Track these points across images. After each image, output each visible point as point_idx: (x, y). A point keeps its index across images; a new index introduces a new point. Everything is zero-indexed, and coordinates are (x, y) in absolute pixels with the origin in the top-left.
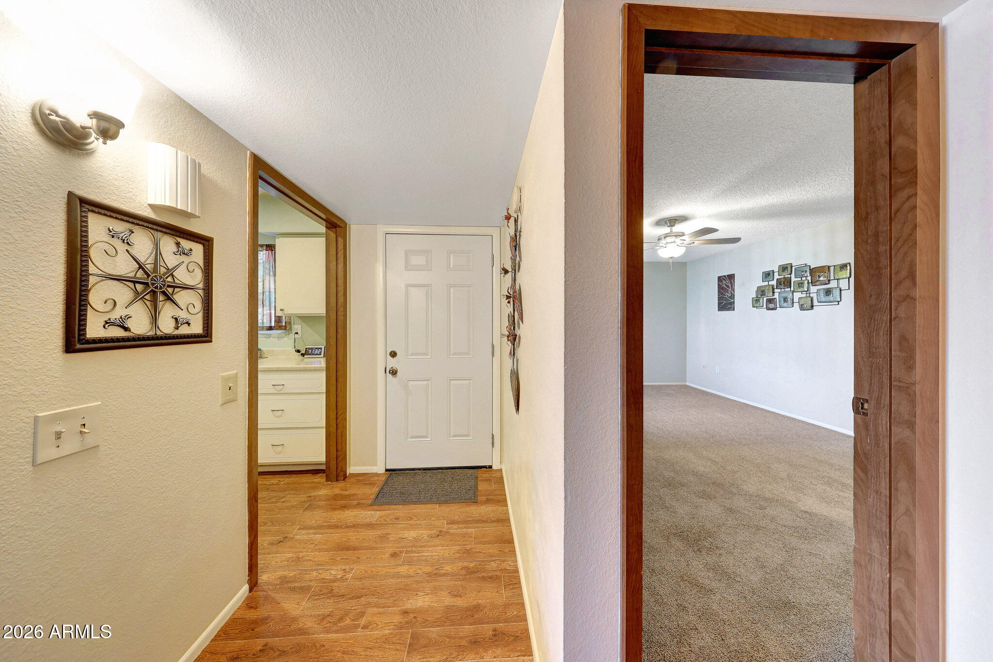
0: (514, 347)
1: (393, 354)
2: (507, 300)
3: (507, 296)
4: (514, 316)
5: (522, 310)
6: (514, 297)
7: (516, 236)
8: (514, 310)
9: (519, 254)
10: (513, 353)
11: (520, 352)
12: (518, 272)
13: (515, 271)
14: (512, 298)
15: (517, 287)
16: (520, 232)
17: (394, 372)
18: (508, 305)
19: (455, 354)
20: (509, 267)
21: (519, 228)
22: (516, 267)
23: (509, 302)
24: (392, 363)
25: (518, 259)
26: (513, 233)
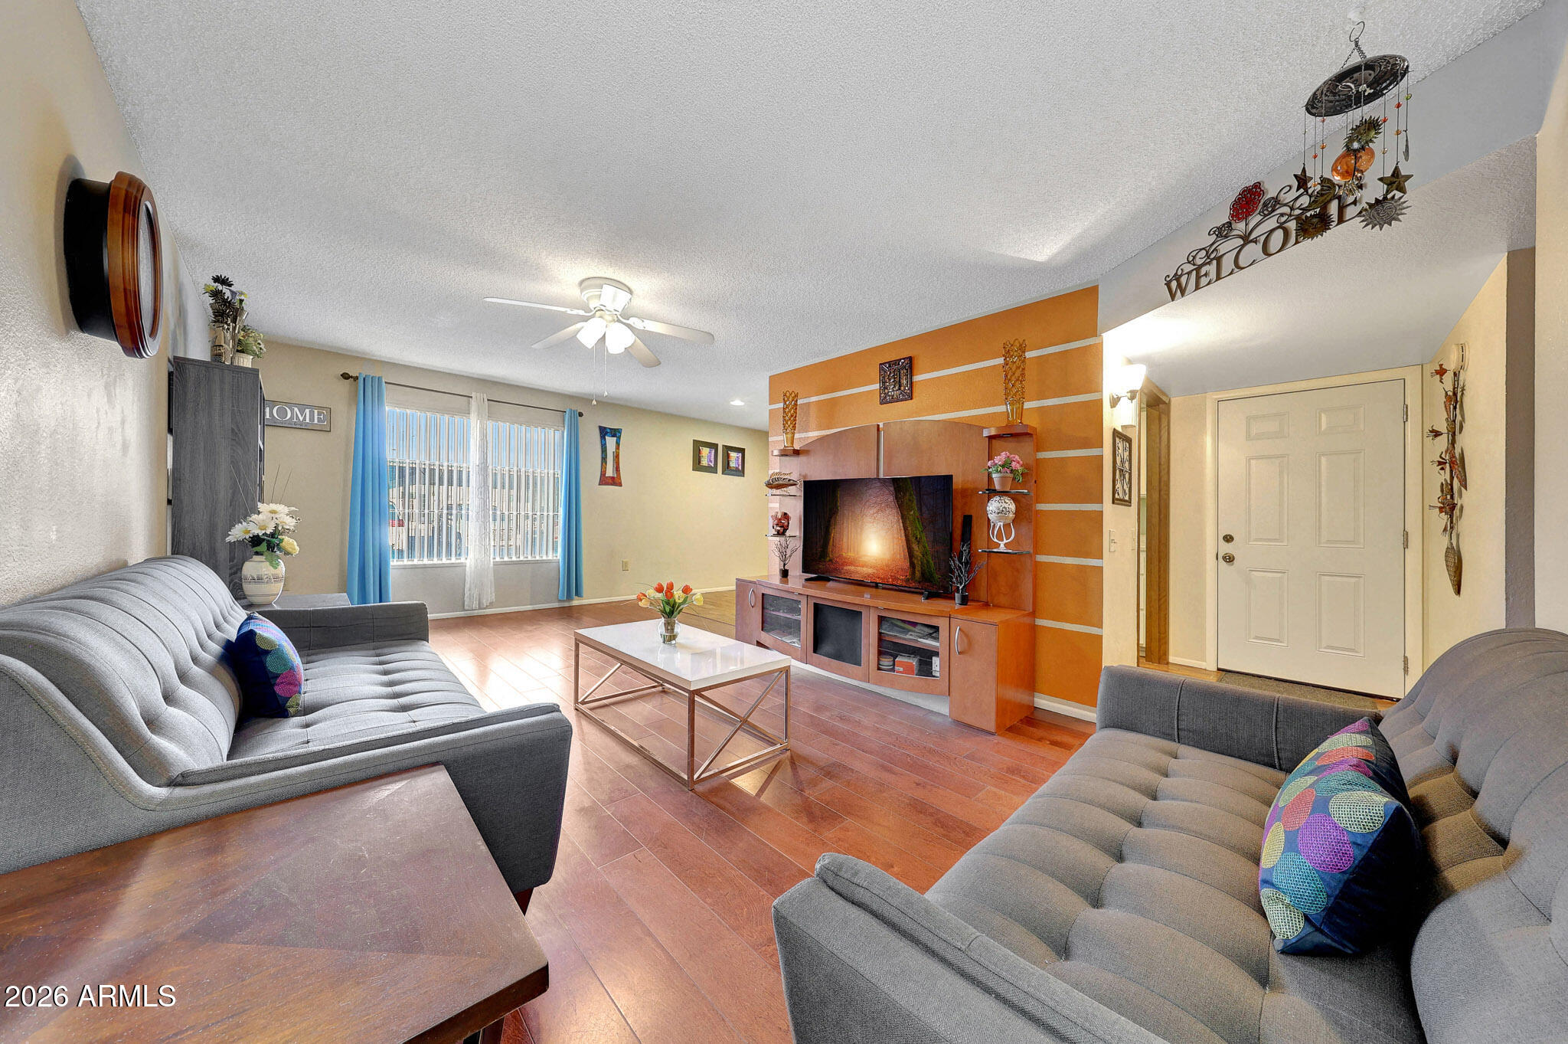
0: (1452, 522)
1: (1228, 539)
2: (1440, 467)
3: (1439, 462)
4: (1452, 485)
5: (1465, 476)
6: (1452, 463)
7: (1455, 394)
8: (1452, 478)
9: (1460, 413)
10: (1450, 528)
11: (1464, 525)
12: (1460, 433)
13: (1454, 433)
14: (1448, 464)
15: (1457, 451)
16: (1463, 390)
17: (1229, 559)
18: (1442, 472)
19: (1328, 541)
20: (1442, 427)
21: (1461, 383)
22: (1455, 429)
23: (1442, 469)
24: (1226, 548)
25: (1459, 418)
26: (1449, 387)
